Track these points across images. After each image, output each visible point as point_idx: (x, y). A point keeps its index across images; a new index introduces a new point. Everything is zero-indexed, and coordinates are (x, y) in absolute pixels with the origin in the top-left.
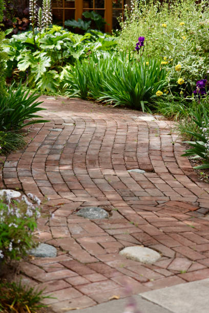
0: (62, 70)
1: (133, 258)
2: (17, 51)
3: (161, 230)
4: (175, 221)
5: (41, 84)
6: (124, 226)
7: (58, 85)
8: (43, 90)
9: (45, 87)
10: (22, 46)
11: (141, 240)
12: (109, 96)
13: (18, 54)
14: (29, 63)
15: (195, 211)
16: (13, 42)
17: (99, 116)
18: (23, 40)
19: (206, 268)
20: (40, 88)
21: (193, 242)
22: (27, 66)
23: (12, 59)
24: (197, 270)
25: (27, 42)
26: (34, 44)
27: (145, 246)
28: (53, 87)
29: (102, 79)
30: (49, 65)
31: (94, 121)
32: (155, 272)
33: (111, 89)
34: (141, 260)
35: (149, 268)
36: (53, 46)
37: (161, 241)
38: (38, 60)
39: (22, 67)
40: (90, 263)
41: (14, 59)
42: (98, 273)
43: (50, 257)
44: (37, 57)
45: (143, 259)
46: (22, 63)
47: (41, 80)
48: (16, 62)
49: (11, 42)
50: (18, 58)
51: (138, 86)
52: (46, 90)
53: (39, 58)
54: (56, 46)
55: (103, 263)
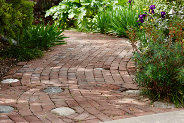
0: (93, 17)
1: (57, 113)
2: (69, 8)
3: (86, 99)
4: (100, 94)
5: (81, 26)
6: (65, 97)
7: (90, 26)
8: (82, 29)
9: (83, 28)
10: (72, 4)
11: (69, 104)
12: (114, 31)
13: (69, 9)
14: (75, 14)
15: (117, 89)
16: (67, 2)
17: (102, 42)
18: (72, 1)
19: (96, 118)
20: (80, 28)
21: (100, 105)
22: (73, 16)
23: (65, 12)
24: (89, 120)
25: (75, 2)
26: (79, 3)
27: (69, 107)
28: (88, 27)
29: (111, 21)
30: (85, 15)
31: (97, 44)
32: (63, 120)
33: (115, 26)
34: (61, 114)
35: (61, 119)
36: (89, 3)
37: (81, 105)
38: (80, 12)
39: (71, 16)
40: (27, 116)
41: (66, 12)
42: (27, 121)
43: (6, 113)
44: (80, 11)
45: (62, 114)
46: (71, 14)
47: (81, 24)
48: (67, 14)
49: (66, 3)
50: (69, 12)
51: (129, 24)
52: (83, 29)
53: (81, 11)
54: (91, 4)
55: (35, 116)
